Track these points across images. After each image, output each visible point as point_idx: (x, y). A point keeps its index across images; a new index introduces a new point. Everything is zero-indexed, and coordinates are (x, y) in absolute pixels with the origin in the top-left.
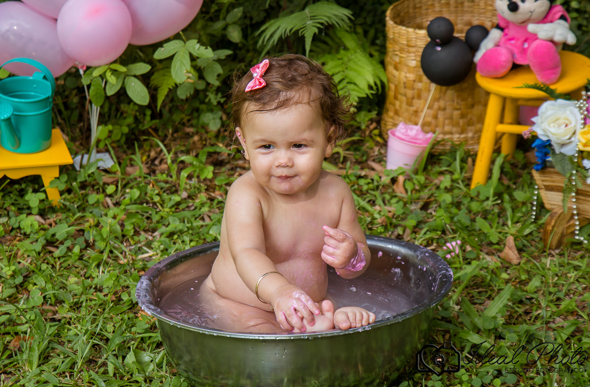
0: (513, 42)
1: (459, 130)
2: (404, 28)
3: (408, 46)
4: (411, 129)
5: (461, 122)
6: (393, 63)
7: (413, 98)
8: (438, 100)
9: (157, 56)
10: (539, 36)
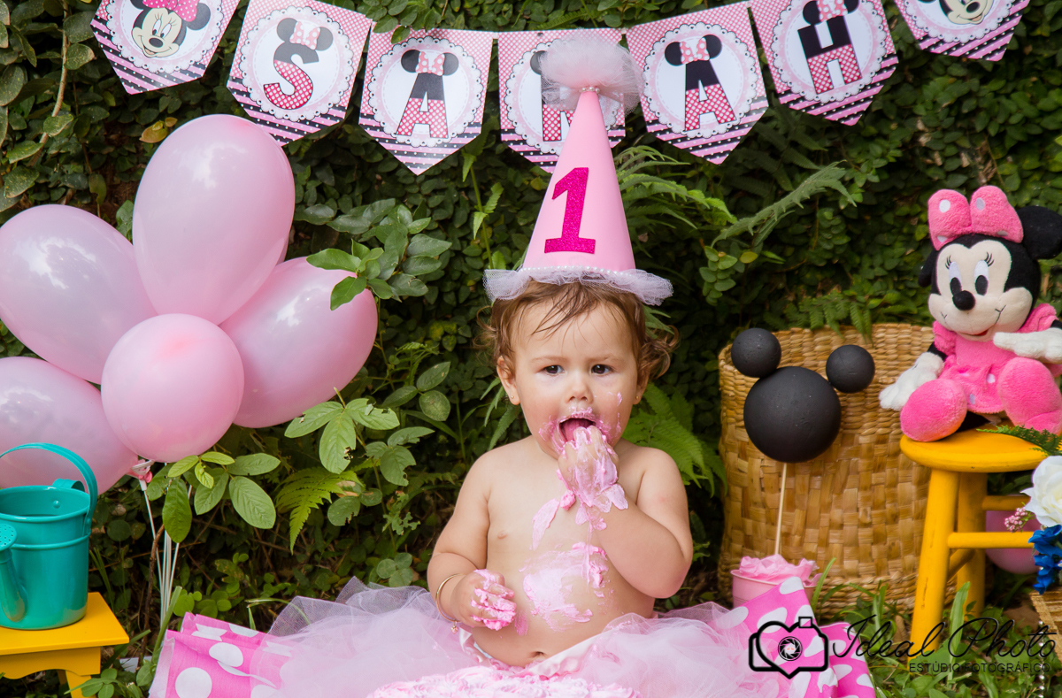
0: (966, 375)
1: (872, 567)
5: (875, 550)
6: (737, 444)
8: (829, 506)
9: (290, 433)
10: (1019, 350)
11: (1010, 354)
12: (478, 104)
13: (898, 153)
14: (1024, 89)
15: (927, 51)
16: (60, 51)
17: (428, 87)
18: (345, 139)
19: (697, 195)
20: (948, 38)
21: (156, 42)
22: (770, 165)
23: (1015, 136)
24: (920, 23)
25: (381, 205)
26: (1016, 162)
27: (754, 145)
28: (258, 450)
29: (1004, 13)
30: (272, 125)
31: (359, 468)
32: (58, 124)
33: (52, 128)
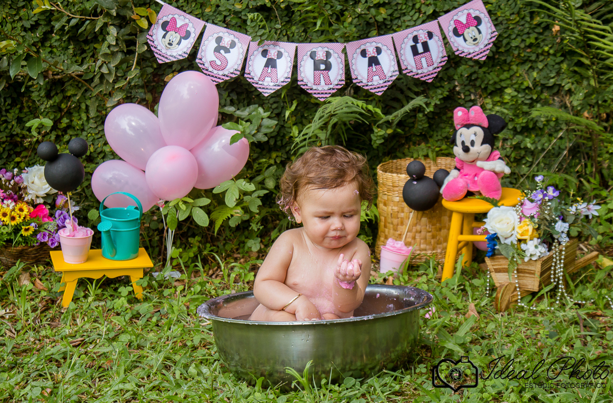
0: (467, 177)
1: (431, 247)
2: (390, 174)
3: (393, 186)
4: (397, 244)
5: (432, 241)
6: (383, 201)
7: (398, 225)
8: (416, 225)
9: (214, 192)
10: (485, 168)
11: (482, 169)
12: (290, 70)
13: (447, 93)
14: (495, 71)
15: (458, 55)
16: (136, 47)
17: (271, 63)
18: (240, 82)
19: (370, 107)
20: (466, 51)
21: (170, 44)
22: (400, 96)
23: (491, 88)
24: (456, 45)
25: (252, 107)
26: (491, 98)
27: (395, 89)
28: (203, 197)
29: (486, 42)
30: (213, 76)
31: (242, 205)
32: (134, 73)
33: (131, 75)
